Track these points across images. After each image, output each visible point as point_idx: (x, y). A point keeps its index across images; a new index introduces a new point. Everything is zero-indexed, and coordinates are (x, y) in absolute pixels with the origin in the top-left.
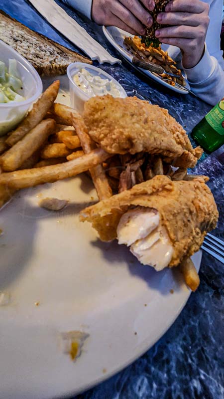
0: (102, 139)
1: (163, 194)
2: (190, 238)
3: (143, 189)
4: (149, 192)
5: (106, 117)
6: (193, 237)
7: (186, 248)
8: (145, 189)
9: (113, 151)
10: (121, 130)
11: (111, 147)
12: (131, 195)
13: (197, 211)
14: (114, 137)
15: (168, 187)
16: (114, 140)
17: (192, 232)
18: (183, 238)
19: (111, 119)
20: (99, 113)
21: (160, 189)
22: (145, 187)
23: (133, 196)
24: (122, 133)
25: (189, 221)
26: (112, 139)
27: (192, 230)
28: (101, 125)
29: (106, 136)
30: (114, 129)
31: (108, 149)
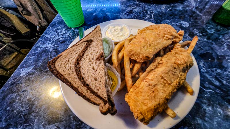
0: (137, 60)
1: (160, 66)
2: (178, 79)
3: (150, 69)
4: (153, 69)
5: (135, 53)
6: (180, 78)
7: (177, 83)
8: (151, 68)
9: (142, 62)
10: (142, 55)
11: (141, 61)
12: (147, 73)
13: (178, 66)
14: (141, 58)
15: (161, 62)
16: (141, 59)
17: (178, 76)
18: (175, 80)
19: (137, 53)
20: (132, 52)
21: (158, 65)
22: (151, 67)
23: (148, 73)
24: (143, 56)
25: (175, 72)
26: (140, 59)
27: (178, 75)
28: (134, 55)
29: (138, 58)
30: (140, 55)
31: (140, 62)
